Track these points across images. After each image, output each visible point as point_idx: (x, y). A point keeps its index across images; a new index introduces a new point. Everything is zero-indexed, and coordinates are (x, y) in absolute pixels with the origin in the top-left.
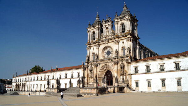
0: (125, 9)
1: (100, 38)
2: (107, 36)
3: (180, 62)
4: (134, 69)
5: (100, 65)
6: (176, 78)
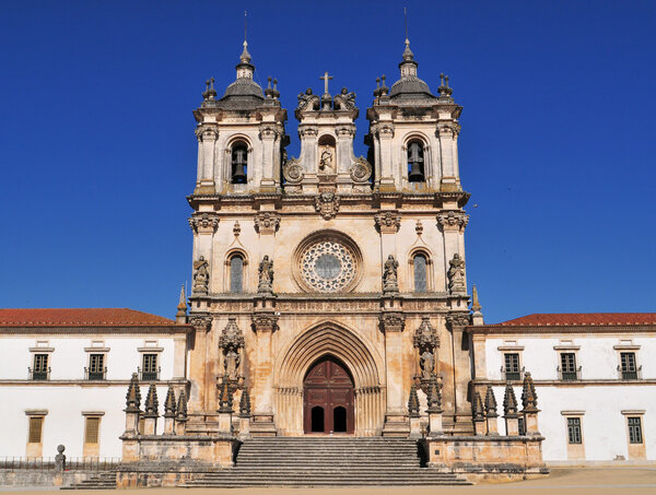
0: (409, 71)
1: (283, 180)
2: (324, 181)
4: (501, 361)
5: (293, 322)
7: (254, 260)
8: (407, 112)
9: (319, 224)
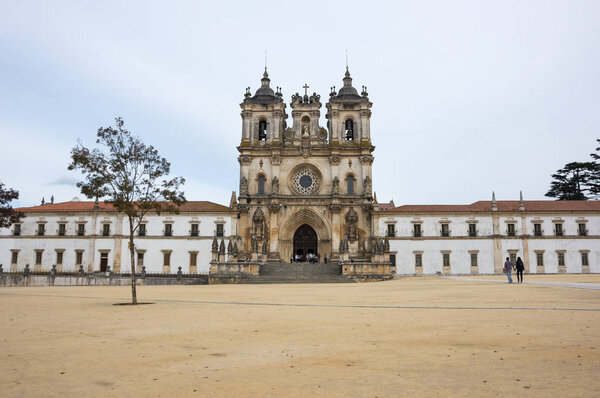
1: (284, 138)
2: (304, 139)
3: (477, 222)
4: (386, 228)
5: (288, 209)
6: (469, 252)
7: (269, 178)
8: (346, 106)
9: (302, 161)
